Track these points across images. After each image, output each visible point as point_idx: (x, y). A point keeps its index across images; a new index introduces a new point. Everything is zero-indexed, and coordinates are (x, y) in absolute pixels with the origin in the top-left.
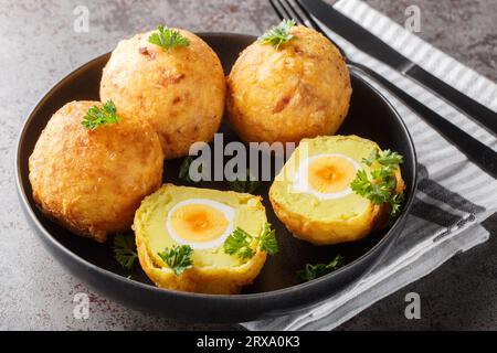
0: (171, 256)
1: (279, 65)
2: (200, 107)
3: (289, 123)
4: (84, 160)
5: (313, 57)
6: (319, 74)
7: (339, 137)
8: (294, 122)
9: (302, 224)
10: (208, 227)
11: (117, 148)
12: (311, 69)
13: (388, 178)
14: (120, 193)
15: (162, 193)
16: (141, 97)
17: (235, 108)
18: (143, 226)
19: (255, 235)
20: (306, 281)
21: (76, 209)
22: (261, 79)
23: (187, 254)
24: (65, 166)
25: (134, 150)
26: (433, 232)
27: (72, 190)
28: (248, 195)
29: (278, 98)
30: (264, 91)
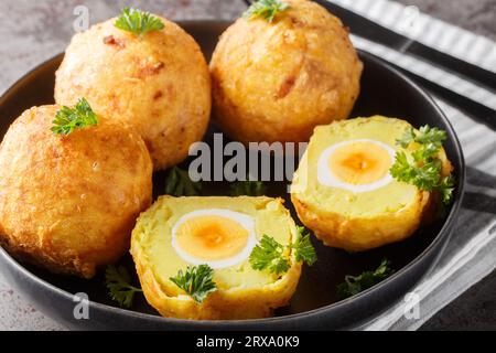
0: (188, 280)
1: (277, 41)
2: (186, 102)
3: (297, 110)
4: (61, 174)
5: (314, 28)
6: (325, 46)
7: (359, 119)
8: (303, 107)
9: (337, 225)
10: (225, 240)
11: (99, 155)
12: (315, 41)
13: (432, 159)
14: (109, 211)
15: (159, 208)
16: (113, 96)
17: (226, 101)
18: (144, 248)
19: (285, 243)
20: (351, 295)
21: (55, 238)
22: (256, 60)
23: (208, 275)
24: (36, 184)
25: (120, 156)
26: (487, 222)
27: (49, 213)
28: (265, 198)
29: (281, 80)
30: (261, 74)
